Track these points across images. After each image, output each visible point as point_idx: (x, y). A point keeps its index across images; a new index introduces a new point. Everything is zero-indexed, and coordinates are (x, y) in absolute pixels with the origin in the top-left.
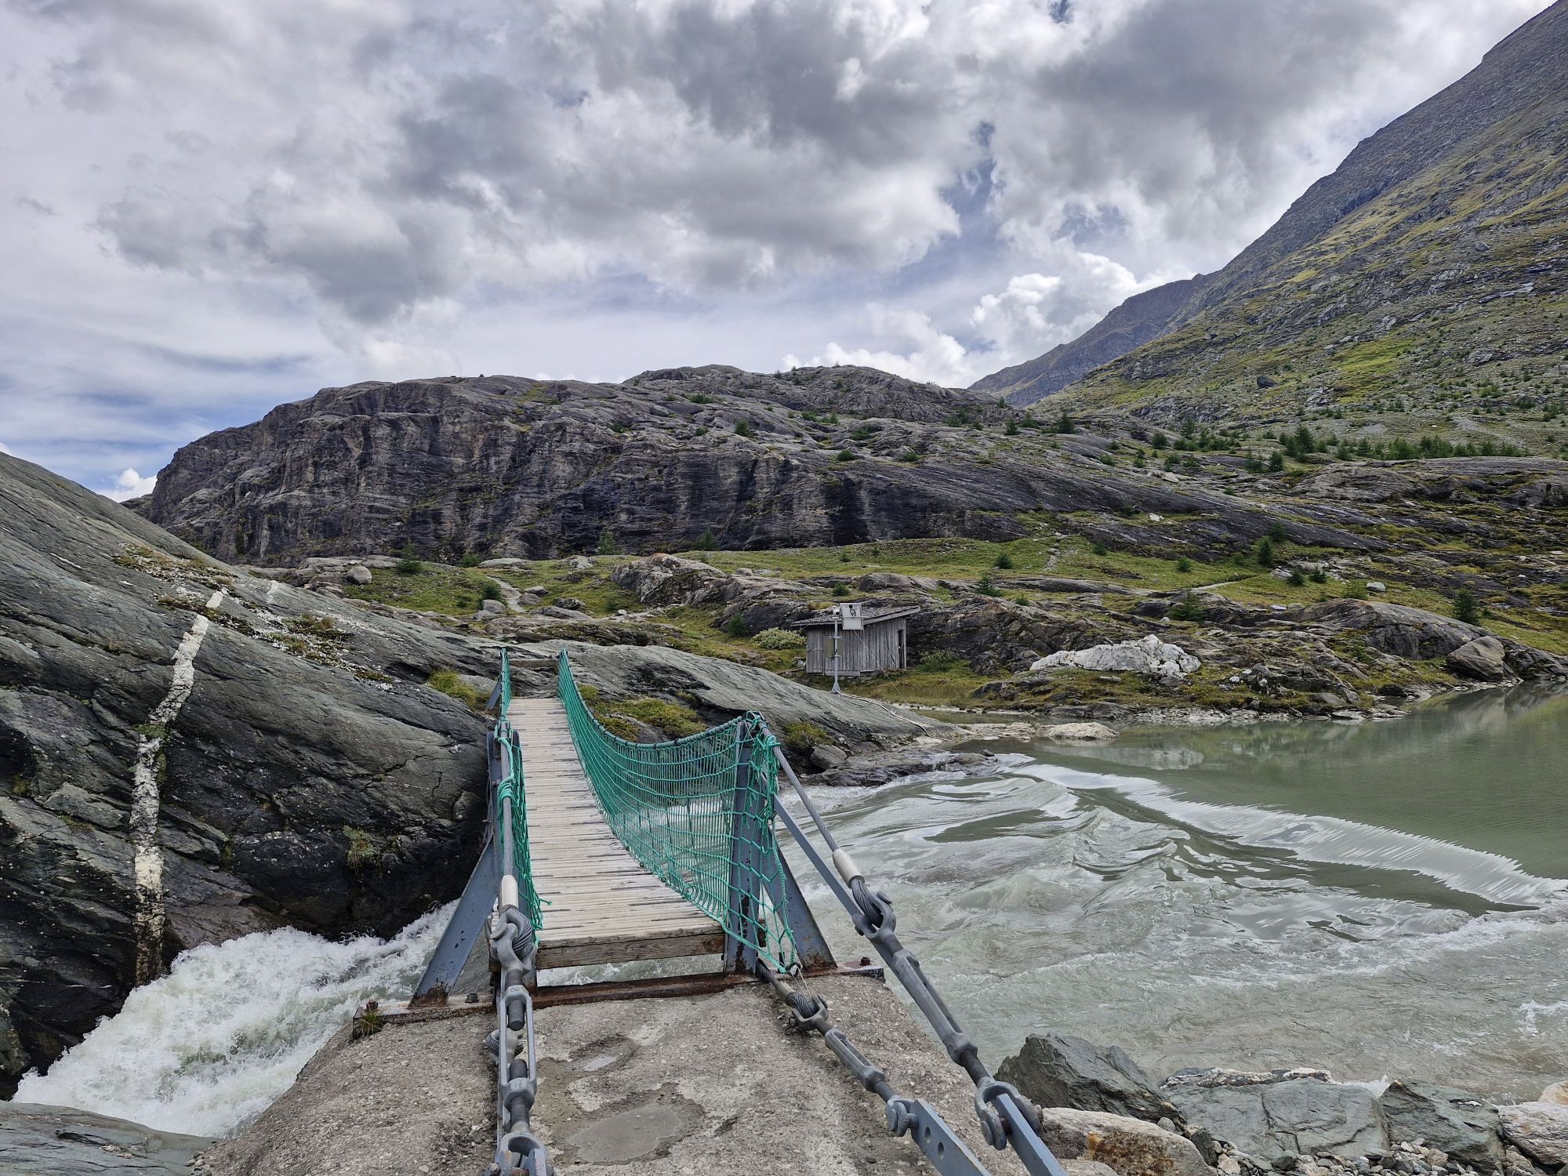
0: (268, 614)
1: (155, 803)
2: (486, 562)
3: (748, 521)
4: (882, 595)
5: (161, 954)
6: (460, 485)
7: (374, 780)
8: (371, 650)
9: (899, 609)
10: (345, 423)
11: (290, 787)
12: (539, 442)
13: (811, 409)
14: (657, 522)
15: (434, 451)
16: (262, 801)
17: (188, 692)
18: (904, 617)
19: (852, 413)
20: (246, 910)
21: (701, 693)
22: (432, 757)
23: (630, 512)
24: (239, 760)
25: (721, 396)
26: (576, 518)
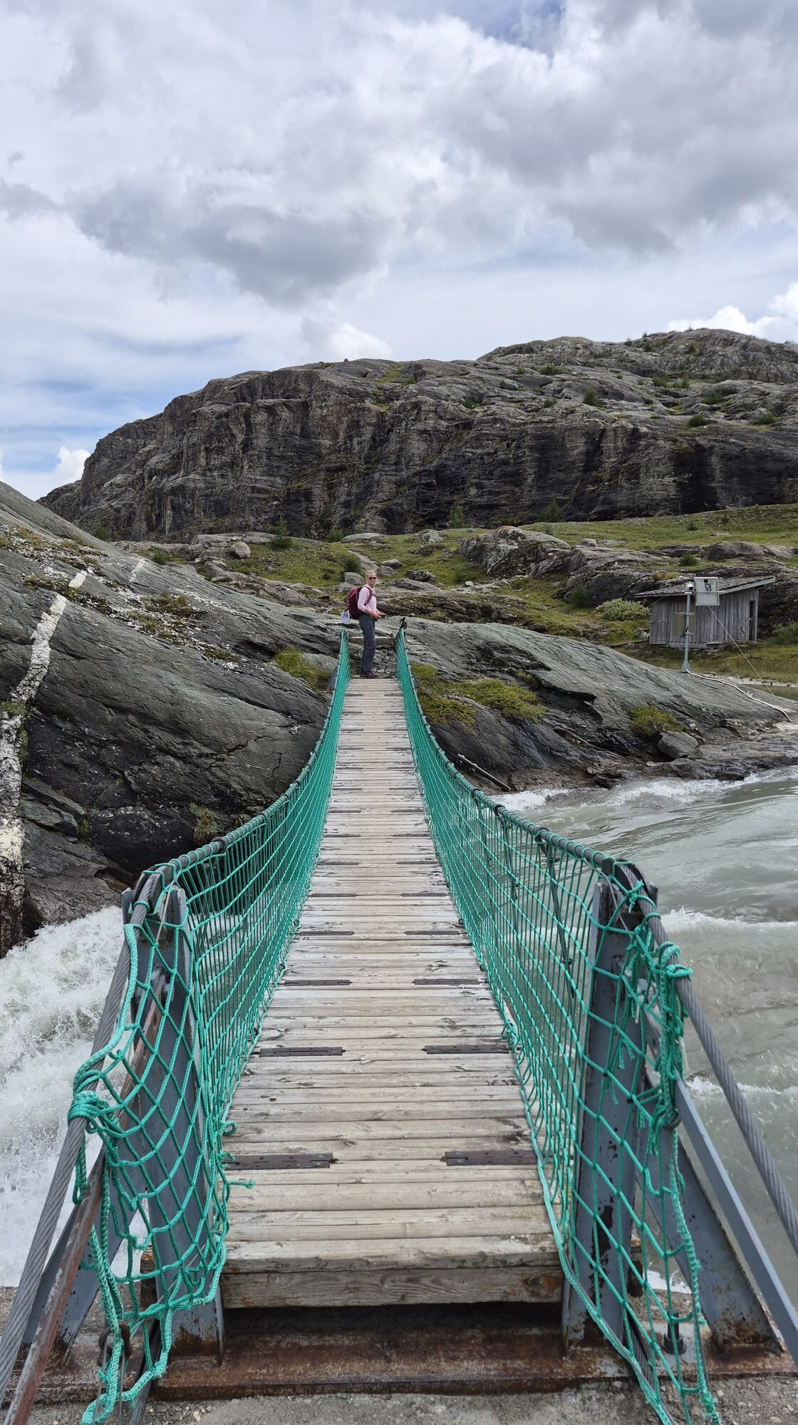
0: (130, 592)
1: (17, 777)
2: (348, 537)
3: (593, 491)
4: (732, 564)
5: (23, 923)
6: (328, 465)
7: (218, 760)
8: (222, 628)
9: (752, 579)
10: (229, 410)
11: (140, 764)
12: (397, 421)
13: (662, 375)
14: (504, 496)
15: (305, 434)
16: (115, 777)
17: (45, 671)
18: (757, 587)
19: (704, 377)
20: (102, 883)
21: (541, 674)
22: (272, 739)
23: (479, 486)
24: (93, 737)
25: (570, 367)
26: (429, 494)
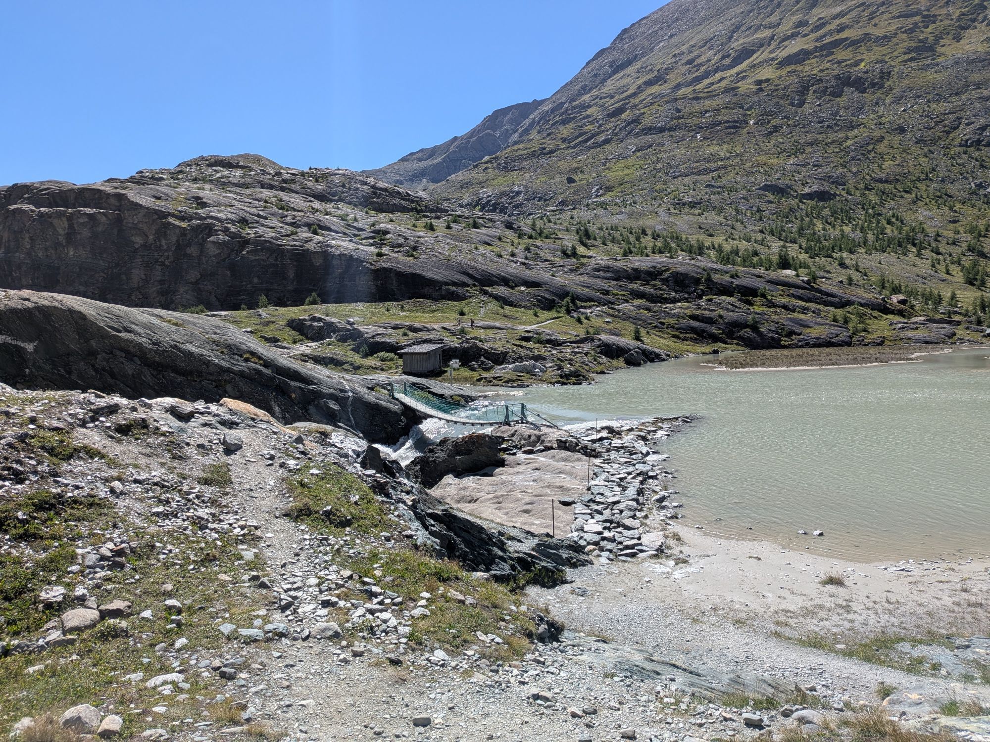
12: (195, 234)
14: (277, 284)
15: (121, 234)
23: (260, 278)
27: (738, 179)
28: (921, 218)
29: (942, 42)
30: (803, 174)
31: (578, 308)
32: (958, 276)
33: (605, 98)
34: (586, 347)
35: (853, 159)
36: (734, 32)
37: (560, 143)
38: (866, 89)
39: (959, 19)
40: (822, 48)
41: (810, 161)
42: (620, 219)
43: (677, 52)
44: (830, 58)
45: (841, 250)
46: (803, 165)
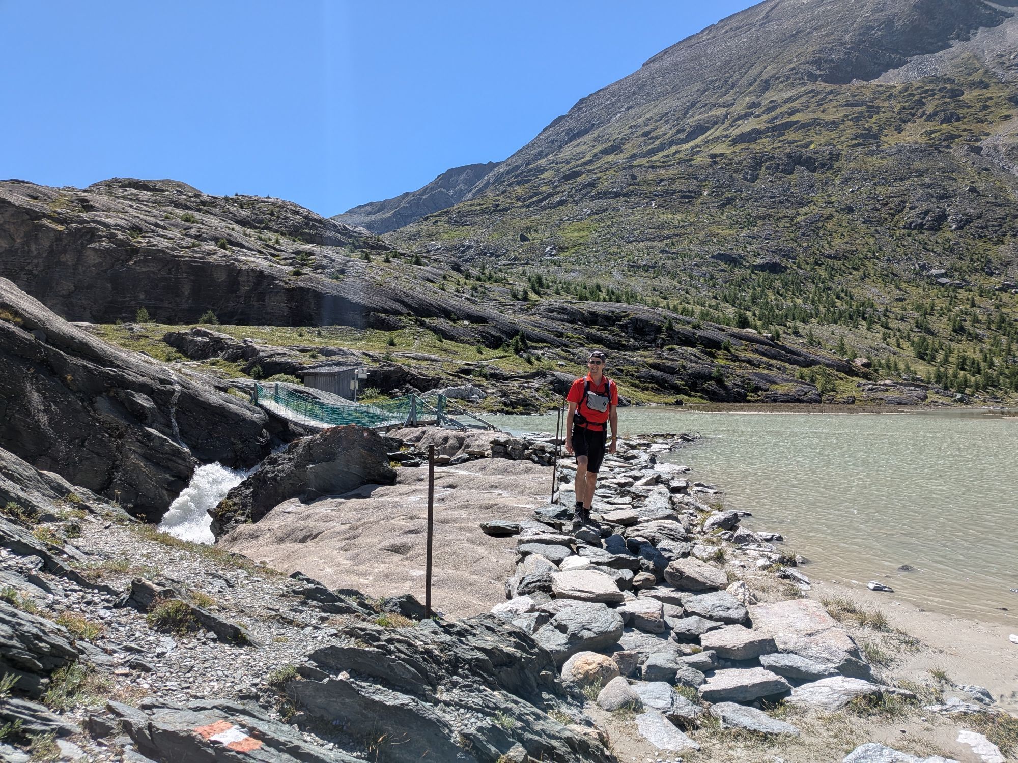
1: (178, 428)
3: (234, 306)
4: (337, 359)
12: (73, 238)
17: (180, 393)
27: (692, 247)
28: (868, 295)
29: (885, 132)
30: (755, 246)
31: (528, 348)
32: (909, 351)
33: (561, 163)
34: (536, 383)
35: (803, 234)
36: (689, 108)
37: (514, 201)
38: (816, 168)
39: (900, 113)
40: (774, 129)
41: (762, 234)
42: (574, 277)
43: (634, 123)
44: (781, 139)
45: (794, 319)
46: (755, 238)
